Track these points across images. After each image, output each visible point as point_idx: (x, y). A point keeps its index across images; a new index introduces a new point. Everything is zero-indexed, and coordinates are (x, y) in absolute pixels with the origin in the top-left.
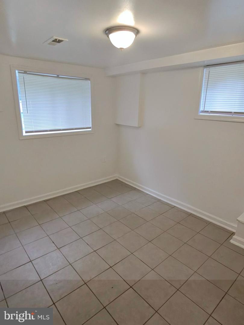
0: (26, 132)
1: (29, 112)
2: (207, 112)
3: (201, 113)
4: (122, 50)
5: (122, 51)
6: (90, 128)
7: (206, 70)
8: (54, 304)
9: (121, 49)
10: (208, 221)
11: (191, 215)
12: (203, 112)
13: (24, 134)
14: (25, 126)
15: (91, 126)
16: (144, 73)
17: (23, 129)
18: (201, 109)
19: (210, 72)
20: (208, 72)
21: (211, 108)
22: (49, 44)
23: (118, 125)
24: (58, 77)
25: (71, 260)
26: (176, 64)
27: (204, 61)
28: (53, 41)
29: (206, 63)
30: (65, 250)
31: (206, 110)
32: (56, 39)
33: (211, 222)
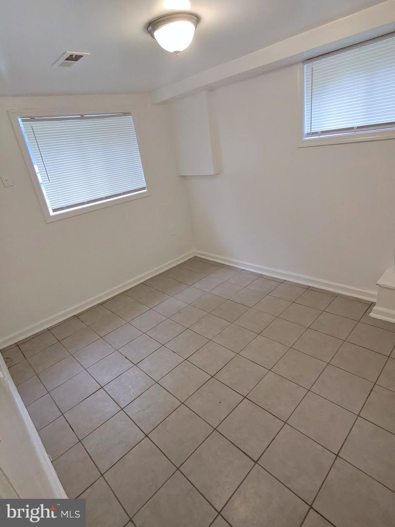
0: (54, 210)
1: (51, 180)
2: (316, 133)
3: (307, 137)
4: (178, 54)
5: (178, 56)
6: (144, 188)
7: (307, 68)
8: (147, 436)
9: (176, 52)
10: (335, 293)
11: (308, 288)
12: (309, 134)
13: (52, 213)
14: (50, 202)
15: (145, 185)
16: (211, 89)
17: (48, 206)
18: (307, 130)
19: (313, 69)
20: (311, 70)
21: (321, 127)
22: (63, 65)
23: (184, 177)
24: (82, 117)
25: (157, 377)
26: (257, 67)
27: (303, 53)
28: (67, 59)
29: (307, 56)
30: (145, 365)
31: (313, 130)
32: (71, 56)
33: (339, 294)
